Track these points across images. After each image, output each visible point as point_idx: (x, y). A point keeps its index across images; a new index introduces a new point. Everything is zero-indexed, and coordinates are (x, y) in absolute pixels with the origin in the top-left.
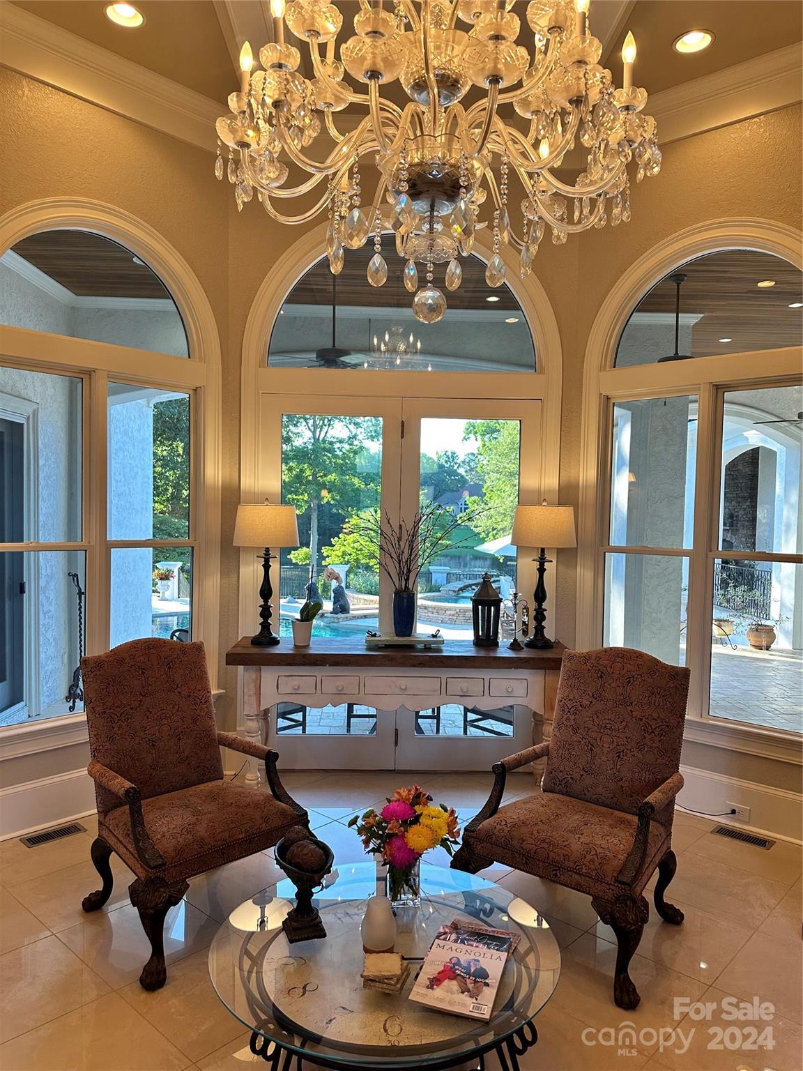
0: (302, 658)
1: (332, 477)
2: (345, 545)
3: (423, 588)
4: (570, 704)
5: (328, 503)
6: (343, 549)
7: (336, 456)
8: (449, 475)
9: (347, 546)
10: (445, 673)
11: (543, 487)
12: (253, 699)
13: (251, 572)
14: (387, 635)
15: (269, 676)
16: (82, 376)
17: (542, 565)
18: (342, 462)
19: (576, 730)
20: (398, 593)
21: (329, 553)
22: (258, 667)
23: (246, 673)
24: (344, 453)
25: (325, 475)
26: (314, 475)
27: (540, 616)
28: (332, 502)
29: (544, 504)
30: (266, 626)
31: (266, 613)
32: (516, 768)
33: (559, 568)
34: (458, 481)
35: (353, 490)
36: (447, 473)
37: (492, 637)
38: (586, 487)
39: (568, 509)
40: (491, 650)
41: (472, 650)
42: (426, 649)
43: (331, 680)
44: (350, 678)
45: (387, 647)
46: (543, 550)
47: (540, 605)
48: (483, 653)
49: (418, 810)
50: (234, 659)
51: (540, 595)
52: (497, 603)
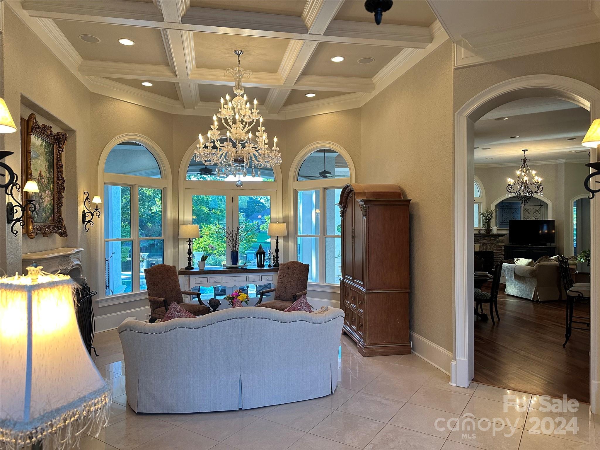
0: (202, 272)
2: (199, 243)
3: (242, 262)
6: (198, 245)
8: (256, 203)
9: (201, 244)
10: (248, 275)
11: (278, 218)
12: (188, 286)
13: (184, 247)
14: (230, 264)
15: (192, 278)
16: (130, 186)
17: (277, 241)
19: (282, 283)
20: (233, 252)
22: (189, 275)
23: (185, 278)
27: (277, 257)
29: (277, 222)
30: (190, 264)
31: (190, 259)
32: (267, 293)
33: (284, 242)
34: (261, 206)
36: (255, 202)
37: (262, 263)
38: (291, 217)
39: (285, 224)
40: (262, 268)
41: (256, 267)
42: (242, 268)
43: (212, 278)
44: (218, 278)
45: (230, 268)
46: (277, 236)
47: (277, 254)
48: (259, 268)
49: (240, 294)
50: (181, 273)
51: (277, 250)
52: (264, 253)
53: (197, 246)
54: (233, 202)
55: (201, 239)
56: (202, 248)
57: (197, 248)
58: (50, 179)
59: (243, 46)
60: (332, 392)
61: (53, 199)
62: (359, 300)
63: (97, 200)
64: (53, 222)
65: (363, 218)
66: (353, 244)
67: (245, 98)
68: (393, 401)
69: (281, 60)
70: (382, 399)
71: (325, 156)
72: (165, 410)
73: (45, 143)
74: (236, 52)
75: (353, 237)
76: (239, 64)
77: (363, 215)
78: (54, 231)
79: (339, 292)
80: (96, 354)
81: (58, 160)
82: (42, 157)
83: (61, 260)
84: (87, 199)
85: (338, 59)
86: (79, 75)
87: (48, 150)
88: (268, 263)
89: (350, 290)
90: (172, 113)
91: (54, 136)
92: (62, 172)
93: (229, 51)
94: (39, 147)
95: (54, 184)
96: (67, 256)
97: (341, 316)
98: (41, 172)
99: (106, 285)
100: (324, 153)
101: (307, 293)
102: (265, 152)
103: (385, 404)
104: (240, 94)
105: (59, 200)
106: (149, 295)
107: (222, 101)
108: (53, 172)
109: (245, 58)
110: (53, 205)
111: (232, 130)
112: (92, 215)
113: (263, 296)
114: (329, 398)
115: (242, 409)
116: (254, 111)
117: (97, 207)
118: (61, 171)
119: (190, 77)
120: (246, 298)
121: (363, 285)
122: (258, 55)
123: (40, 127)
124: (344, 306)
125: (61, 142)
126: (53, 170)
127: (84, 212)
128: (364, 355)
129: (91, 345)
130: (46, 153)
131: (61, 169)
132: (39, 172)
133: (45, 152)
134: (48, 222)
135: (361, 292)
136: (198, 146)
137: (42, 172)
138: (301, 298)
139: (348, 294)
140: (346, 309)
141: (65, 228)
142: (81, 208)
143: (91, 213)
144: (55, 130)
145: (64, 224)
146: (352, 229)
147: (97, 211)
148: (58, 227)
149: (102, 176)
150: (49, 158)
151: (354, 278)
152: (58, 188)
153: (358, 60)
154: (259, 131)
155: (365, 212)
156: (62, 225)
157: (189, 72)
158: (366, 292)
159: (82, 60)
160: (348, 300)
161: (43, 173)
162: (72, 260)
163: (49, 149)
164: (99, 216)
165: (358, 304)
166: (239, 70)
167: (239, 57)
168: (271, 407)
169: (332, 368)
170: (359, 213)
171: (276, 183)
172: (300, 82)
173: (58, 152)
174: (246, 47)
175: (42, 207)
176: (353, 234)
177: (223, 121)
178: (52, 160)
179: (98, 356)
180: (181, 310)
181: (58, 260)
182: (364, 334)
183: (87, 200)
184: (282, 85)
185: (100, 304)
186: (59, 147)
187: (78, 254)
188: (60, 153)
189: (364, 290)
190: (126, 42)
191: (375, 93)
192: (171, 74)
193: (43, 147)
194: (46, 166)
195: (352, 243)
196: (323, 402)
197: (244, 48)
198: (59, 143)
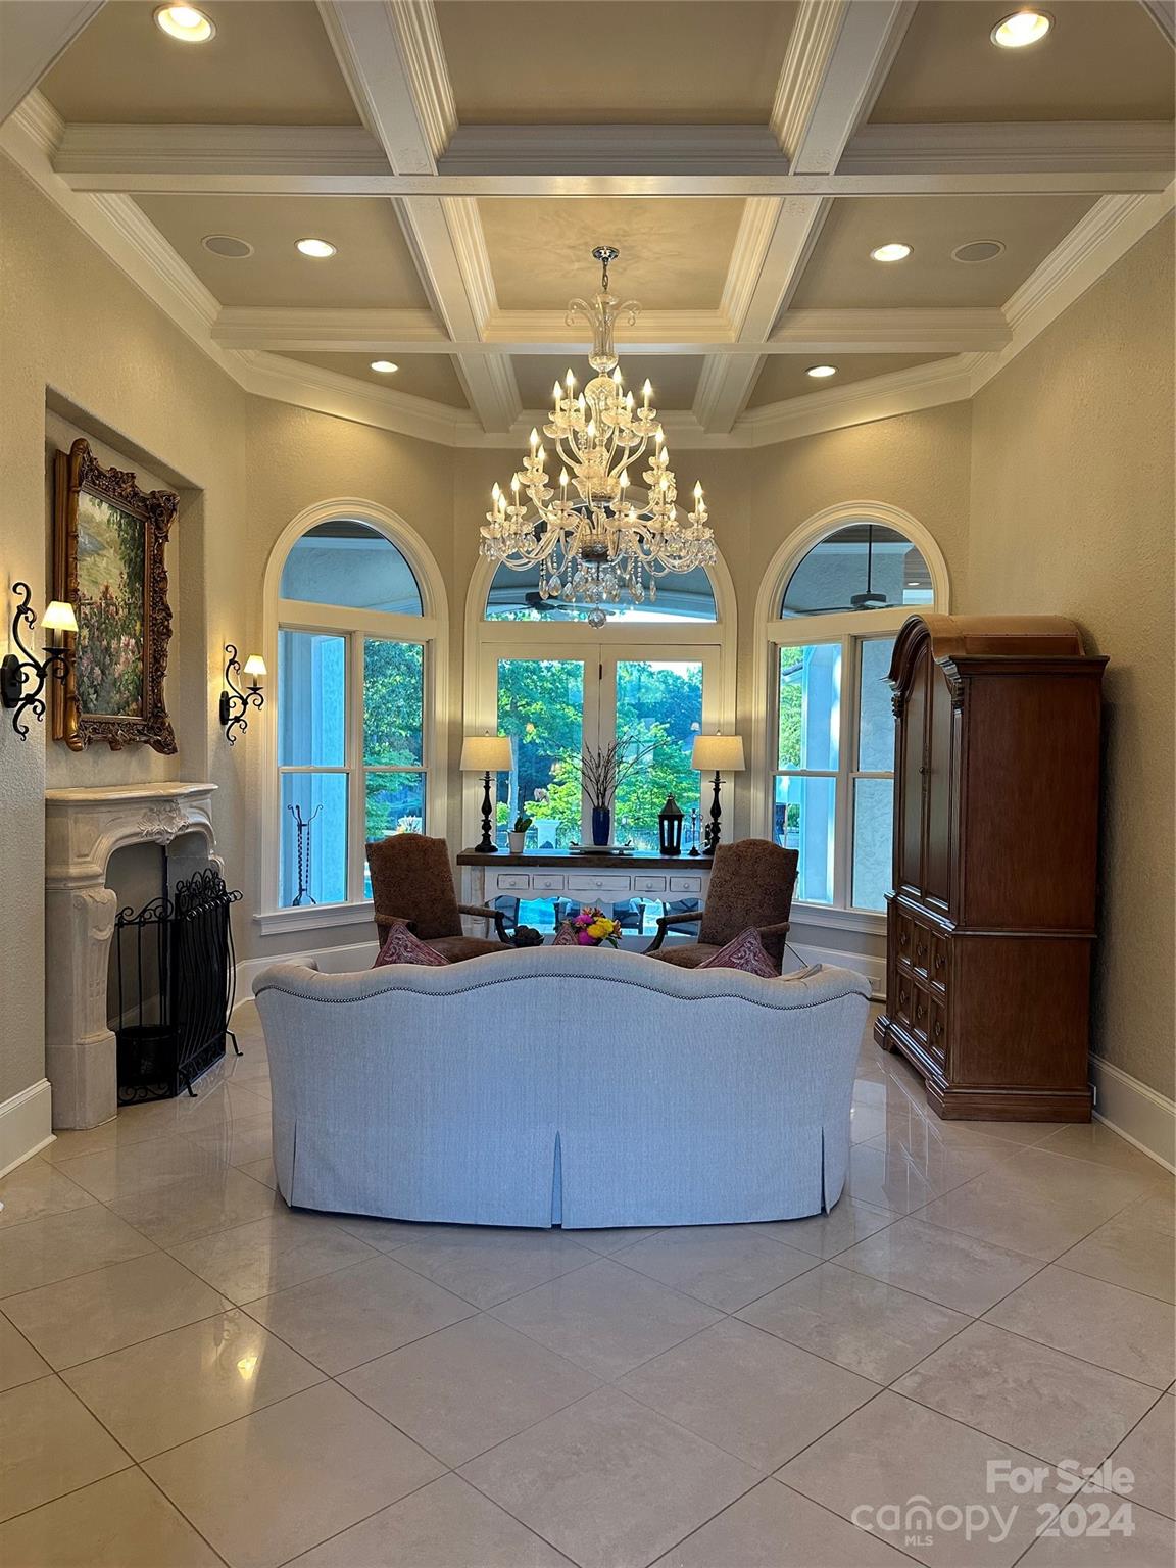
0: (517, 861)
1: (537, 707)
2: (555, 800)
4: (717, 881)
5: (532, 742)
6: (552, 804)
7: (542, 679)
10: (634, 873)
11: (721, 722)
12: (479, 892)
14: (588, 843)
15: (491, 873)
16: (345, 635)
17: (717, 785)
18: (551, 686)
20: (596, 810)
21: (535, 810)
22: (482, 867)
23: (472, 871)
24: (553, 675)
25: (528, 704)
26: (514, 705)
27: (716, 828)
28: (537, 741)
29: (720, 735)
30: (486, 837)
31: (486, 826)
33: (736, 790)
35: (566, 724)
37: (675, 844)
38: (757, 720)
39: (739, 739)
40: (675, 857)
41: (657, 855)
42: (619, 855)
43: (541, 878)
44: (556, 877)
45: (586, 853)
46: (717, 772)
47: (716, 819)
48: (666, 857)
49: (596, 918)
50: (463, 860)
51: (716, 811)
52: (680, 817)
53: (550, 807)
54: (601, 678)
55: (560, 789)
56: (562, 813)
57: (550, 812)
58: (135, 608)
59: (617, 235)
60: (823, 1209)
61: (141, 659)
62: (936, 957)
63: (255, 666)
64: (142, 716)
65: (953, 716)
66: (927, 791)
67: (618, 377)
68: (1007, 1255)
69: (727, 268)
70: (975, 1246)
71: (872, 552)
72: (358, 1207)
73: (121, 516)
74: (597, 253)
75: (927, 771)
76: (605, 286)
77: (955, 707)
78: (144, 738)
79: (884, 932)
80: (237, 1051)
81: (155, 562)
82: (112, 551)
83: (151, 810)
84: (232, 662)
85: (892, 253)
86: (212, 348)
87: (127, 534)
88: (692, 841)
89: (912, 926)
90: (452, 445)
91: (144, 500)
92: (164, 591)
93: (580, 253)
94: (104, 527)
95: (143, 620)
96: (169, 800)
97: (860, 994)
98: (107, 588)
99: (301, 885)
100: (868, 544)
101: (788, 930)
102: (663, 525)
103: (983, 1261)
104: (607, 370)
105: (157, 661)
106: (377, 910)
107: (558, 392)
108: (143, 590)
109: (625, 269)
110: (143, 673)
111: (577, 469)
112: (245, 703)
113: (670, 934)
114: (811, 1226)
115: (560, 1226)
116: (643, 413)
117: (255, 684)
118: (161, 589)
119: (484, 336)
120: (611, 930)
121: (949, 911)
122: (659, 259)
123: (105, 476)
124: (897, 972)
125: (162, 515)
126: (143, 586)
127: (224, 695)
128: (944, 1116)
129: (226, 1026)
130: (124, 541)
131: (161, 585)
132: (102, 588)
133: (119, 541)
134: (128, 715)
135: (943, 931)
136: (489, 516)
137: (111, 590)
138: (745, 935)
139: (907, 941)
140: (901, 980)
141: (171, 733)
142: (216, 686)
143: (241, 698)
144: (147, 484)
145: (168, 720)
146: (925, 750)
147: (255, 693)
148: (152, 728)
149: (275, 607)
150: (132, 555)
151: (926, 893)
152: (153, 630)
153: (954, 252)
154: (653, 469)
155: (958, 695)
156: (163, 723)
157: (481, 322)
158: (954, 933)
159: (219, 308)
160: (907, 956)
161: (114, 592)
162: (182, 811)
163: (130, 532)
164: (259, 706)
165: (933, 967)
166: (605, 304)
167: (605, 266)
168: (643, 1231)
169: (825, 1140)
170: (944, 699)
171: (720, 626)
172: (786, 333)
173: (157, 540)
174: (624, 236)
175: (110, 677)
176: (925, 764)
177: (559, 449)
178: (138, 560)
179: (241, 1054)
180: (417, 946)
181: (141, 808)
182: (947, 1055)
183: (232, 666)
184: (733, 340)
185: (263, 926)
186: (158, 528)
187: (203, 797)
188: (161, 545)
189: (948, 925)
190: (315, 249)
191: (1011, 351)
192: (434, 332)
193: (116, 526)
194: (122, 573)
195: (924, 789)
196: (795, 1233)
197: (619, 241)
198: (157, 519)
